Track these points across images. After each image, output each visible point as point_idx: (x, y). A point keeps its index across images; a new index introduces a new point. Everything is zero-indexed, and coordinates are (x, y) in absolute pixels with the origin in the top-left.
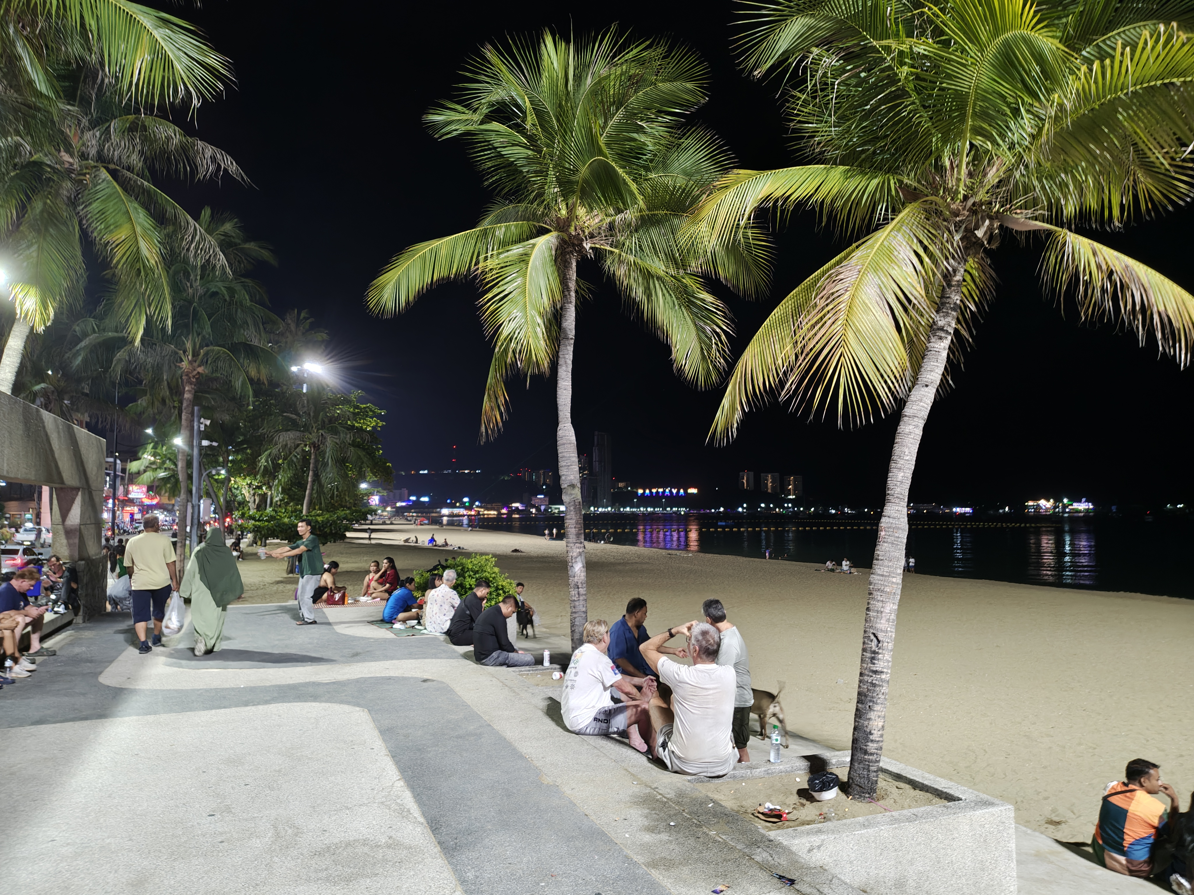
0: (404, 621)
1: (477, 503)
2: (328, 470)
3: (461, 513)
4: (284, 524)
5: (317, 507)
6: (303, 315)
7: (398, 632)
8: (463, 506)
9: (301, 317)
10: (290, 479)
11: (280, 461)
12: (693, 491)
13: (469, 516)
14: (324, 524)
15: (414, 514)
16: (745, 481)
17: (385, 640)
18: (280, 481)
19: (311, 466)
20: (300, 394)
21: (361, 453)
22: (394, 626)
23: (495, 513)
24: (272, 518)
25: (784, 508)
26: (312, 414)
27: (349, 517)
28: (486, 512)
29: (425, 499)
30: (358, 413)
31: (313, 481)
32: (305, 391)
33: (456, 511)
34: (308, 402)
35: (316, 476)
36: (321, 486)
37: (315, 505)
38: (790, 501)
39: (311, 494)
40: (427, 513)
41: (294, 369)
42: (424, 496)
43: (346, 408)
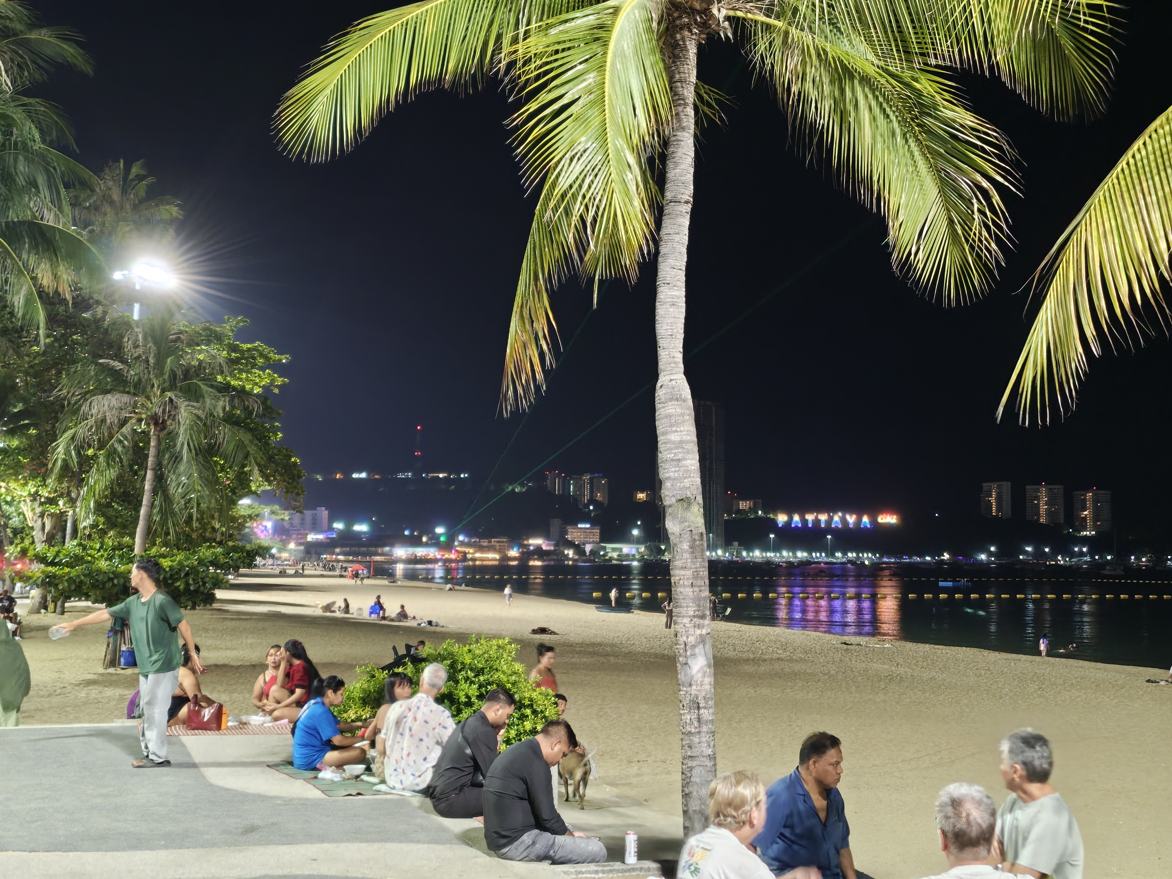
0: (340, 766)
1: (461, 538)
2: (182, 468)
3: (431, 556)
4: (99, 571)
5: (158, 540)
6: (135, 170)
7: (328, 788)
8: (434, 542)
9: (131, 177)
10: (111, 486)
11: (90, 452)
12: (889, 519)
13: (446, 561)
14: (175, 574)
15: (341, 557)
16: (993, 500)
17: (305, 803)
18: (91, 489)
19: (151, 460)
20: (127, 325)
21: (246, 437)
22: (321, 775)
23: (497, 556)
24: (77, 560)
25: (1072, 555)
26: (152, 361)
27: (222, 560)
28: (478, 555)
29: (361, 528)
30: (236, 361)
31: (154, 492)
32: (136, 316)
33: (420, 552)
34: (145, 338)
35: (160, 480)
36: (168, 499)
37: (155, 534)
38: (1085, 540)
39: (149, 516)
40: (364, 555)
41: (117, 276)
42: (361, 521)
43: (213, 349)
